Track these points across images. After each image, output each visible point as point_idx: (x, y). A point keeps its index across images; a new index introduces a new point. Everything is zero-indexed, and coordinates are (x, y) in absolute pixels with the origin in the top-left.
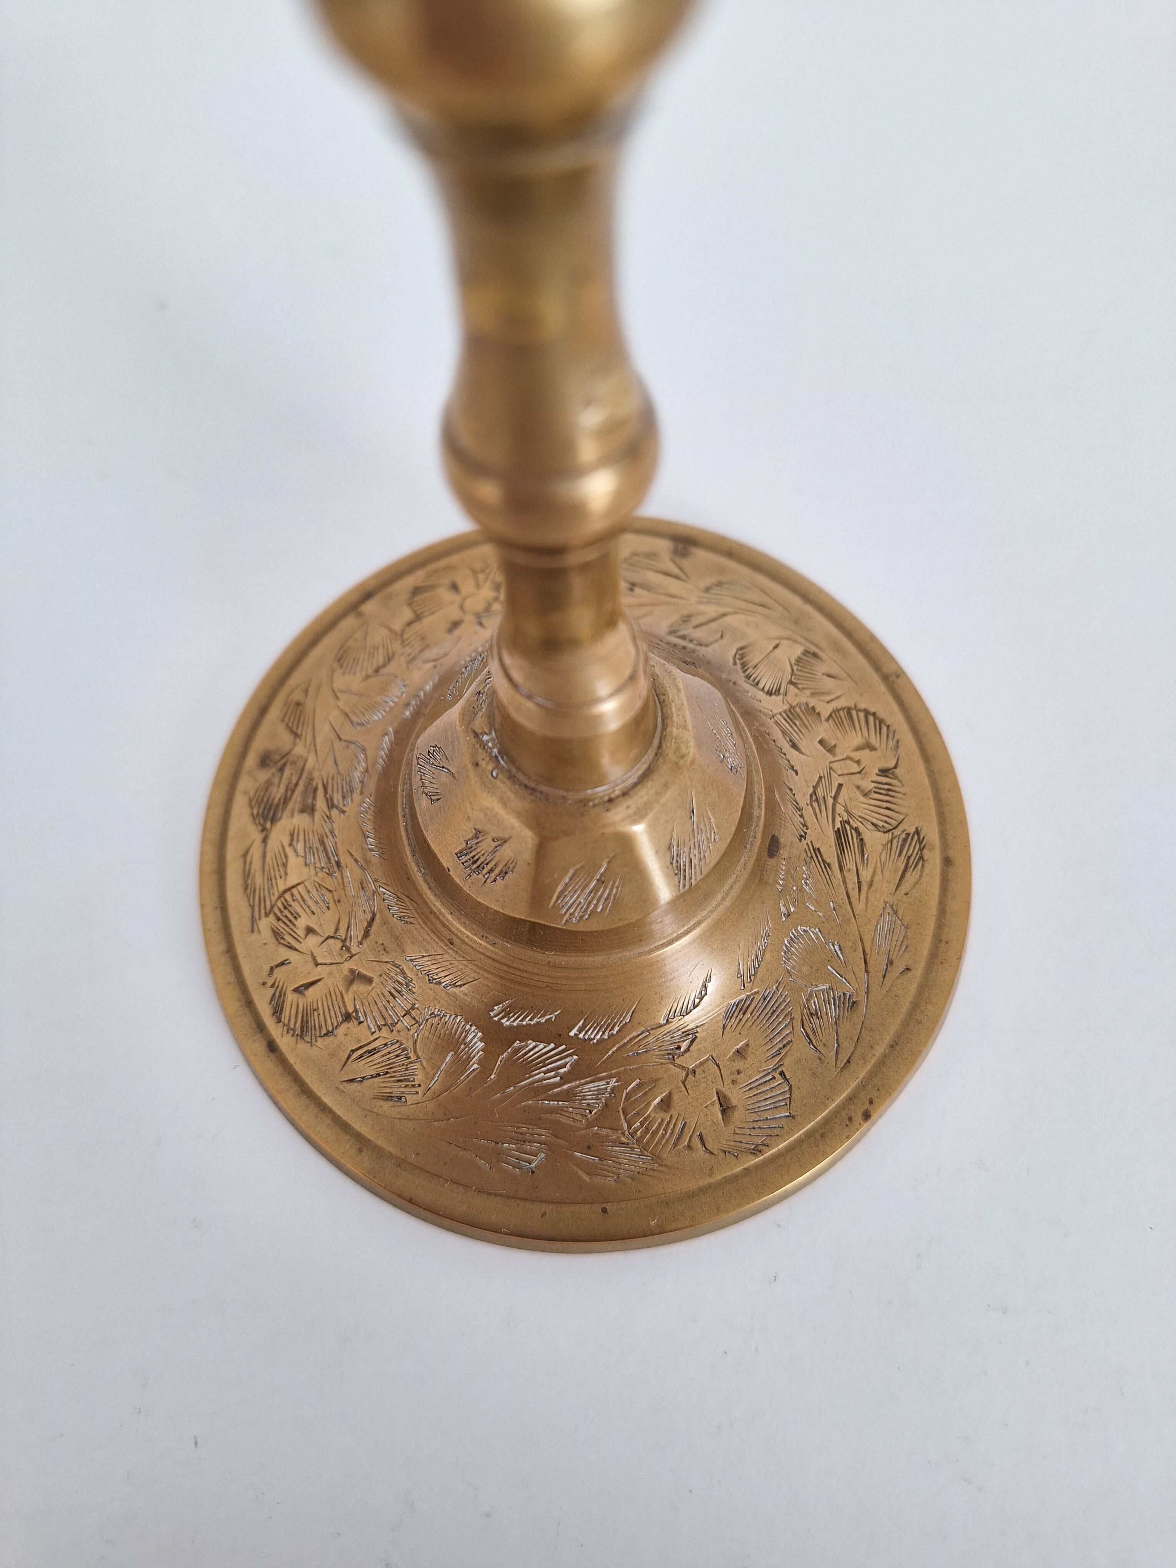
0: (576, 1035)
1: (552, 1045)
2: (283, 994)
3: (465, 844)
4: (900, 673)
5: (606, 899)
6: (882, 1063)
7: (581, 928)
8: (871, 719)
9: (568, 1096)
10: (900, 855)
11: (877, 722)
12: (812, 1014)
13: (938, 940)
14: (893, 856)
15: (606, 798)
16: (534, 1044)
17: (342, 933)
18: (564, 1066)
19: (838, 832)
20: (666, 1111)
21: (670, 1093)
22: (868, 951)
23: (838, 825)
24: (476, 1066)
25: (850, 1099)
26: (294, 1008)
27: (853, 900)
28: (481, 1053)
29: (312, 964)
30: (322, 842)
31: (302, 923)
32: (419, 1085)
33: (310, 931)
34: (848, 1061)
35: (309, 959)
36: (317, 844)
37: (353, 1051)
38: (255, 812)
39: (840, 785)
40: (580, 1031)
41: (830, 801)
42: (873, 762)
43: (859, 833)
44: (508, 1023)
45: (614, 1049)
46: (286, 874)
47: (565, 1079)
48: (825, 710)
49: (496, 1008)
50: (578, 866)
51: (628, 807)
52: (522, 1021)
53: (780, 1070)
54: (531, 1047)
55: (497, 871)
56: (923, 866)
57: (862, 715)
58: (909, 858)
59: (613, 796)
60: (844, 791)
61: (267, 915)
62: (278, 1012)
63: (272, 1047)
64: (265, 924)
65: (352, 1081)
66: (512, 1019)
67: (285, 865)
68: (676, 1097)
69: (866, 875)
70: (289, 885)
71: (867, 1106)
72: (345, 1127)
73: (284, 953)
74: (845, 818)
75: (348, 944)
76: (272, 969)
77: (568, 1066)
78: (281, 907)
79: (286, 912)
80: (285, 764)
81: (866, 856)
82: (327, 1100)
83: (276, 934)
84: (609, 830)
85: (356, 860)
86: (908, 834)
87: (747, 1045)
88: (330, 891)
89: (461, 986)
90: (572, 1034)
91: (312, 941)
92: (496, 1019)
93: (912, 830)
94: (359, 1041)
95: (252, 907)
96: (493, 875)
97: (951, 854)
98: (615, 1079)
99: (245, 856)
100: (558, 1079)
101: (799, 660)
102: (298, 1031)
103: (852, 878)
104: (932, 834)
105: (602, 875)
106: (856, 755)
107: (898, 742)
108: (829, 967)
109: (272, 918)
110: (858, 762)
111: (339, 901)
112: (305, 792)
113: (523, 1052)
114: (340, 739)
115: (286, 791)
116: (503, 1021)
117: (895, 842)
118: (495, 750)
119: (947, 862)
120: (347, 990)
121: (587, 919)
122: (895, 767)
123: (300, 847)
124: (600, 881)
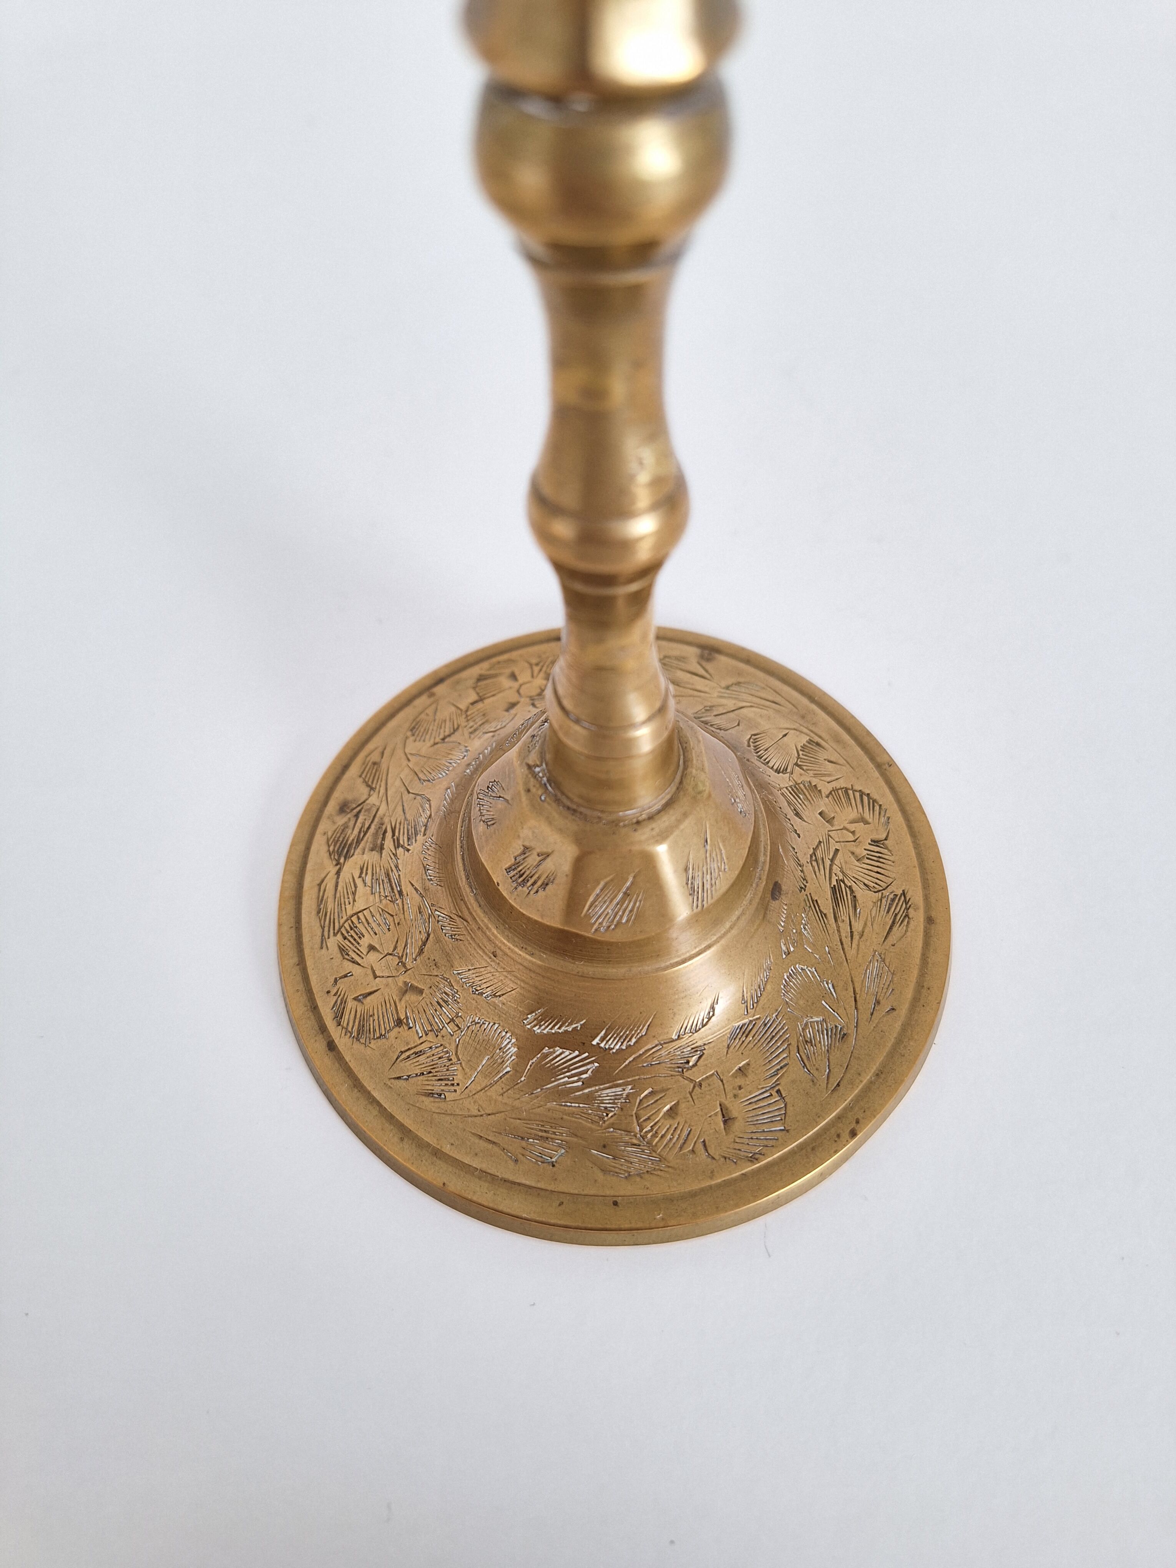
0: (598, 1044)
1: (577, 1053)
2: (344, 1002)
3: (513, 860)
4: (891, 763)
5: (631, 911)
6: (867, 1089)
7: (607, 938)
8: (865, 798)
9: (589, 1099)
10: (888, 912)
11: (871, 801)
12: (807, 1042)
13: (920, 986)
14: (882, 912)
15: (635, 820)
16: (561, 1051)
17: (400, 950)
18: (586, 1072)
19: (833, 889)
20: (673, 1118)
21: (678, 1102)
22: (858, 990)
23: (834, 883)
24: (508, 1069)
25: (839, 1118)
26: (353, 1013)
27: (845, 946)
28: (513, 1057)
29: (371, 976)
30: (388, 875)
31: (365, 942)
32: (458, 1084)
33: (371, 948)
34: (838, 1085)
35: (370, 972)
36: (383, 877)
37: (402, 1052)
38: (331, 849)
39: (837, 850)
40: (602, 1040)
41: (828, 863)
42: (866, 834)
43: (852, 891)
44: (539, 1031)
45: (631, 1059)
46: (354, 901)
47: (586, 1084)
48: (826, 789)
49: (529, 1016)
50: (608, 879)
51: (652, 829)
52: (551, 1029)
53: (777, 1088)
54: (558, 1053)
55: (539, 883)
56: (908, 922)
57: (857, 794)
58: (896, 915)
59: (640, 819)
60: (840, 854)
61: (335, 935)
62: (338, 1017)
63: (331, 1046)
64: (333, 942)
65: (399, 1078)
66: (543, 1027)
67: (354, 894)
68: (683, 1106)
69: (858, 926)
70: (356, 910)
71: (853, 1125)
72: (390, 1118)
73: (348, 966)
74: (841, 878)
75: (404, 960)
76: (336, 981)
77: (589, 1072)
78: (349, 929)
79: (352, 932)
80: (360, 811)
81: (858, 910)
82: (376, 1094)
83: (342, 950)
84: (636, 848)
85: (416, 889)
86: (896, 895)
87: (748, 1064)
88: (392, 916)
89: (500, 996)
90: (594, 1043)
91: (373, 957)
92: (529, 1027)
93: (899, 892)
94: (408, 1044)
95: (323, 928)
96: (536, 887)
97: (933, 914)
98: (630, 1087)
99: (320, 885)
100: (580, 1083)
101: (804, 747)
102: (355, 1034)
103: (845, 929)
104: (916, 896)
105: (628, 889)
106: (852, 827)
107: (889, 818)
108: (823, 1002)
109: (339, 936)
110: (853, 833)
111: (399, 924)
112: (376, 834)
113: (551, 1057)
114: (409, 792)
115: (360, 832)
116: (535, 1029)
117: (884, 901)
118: (545, 779)
119: (930, 920)
120: (400, 1000)
121: (613, 929)
122: (886, 839)
123: (368, 879)
124: (626, 894)
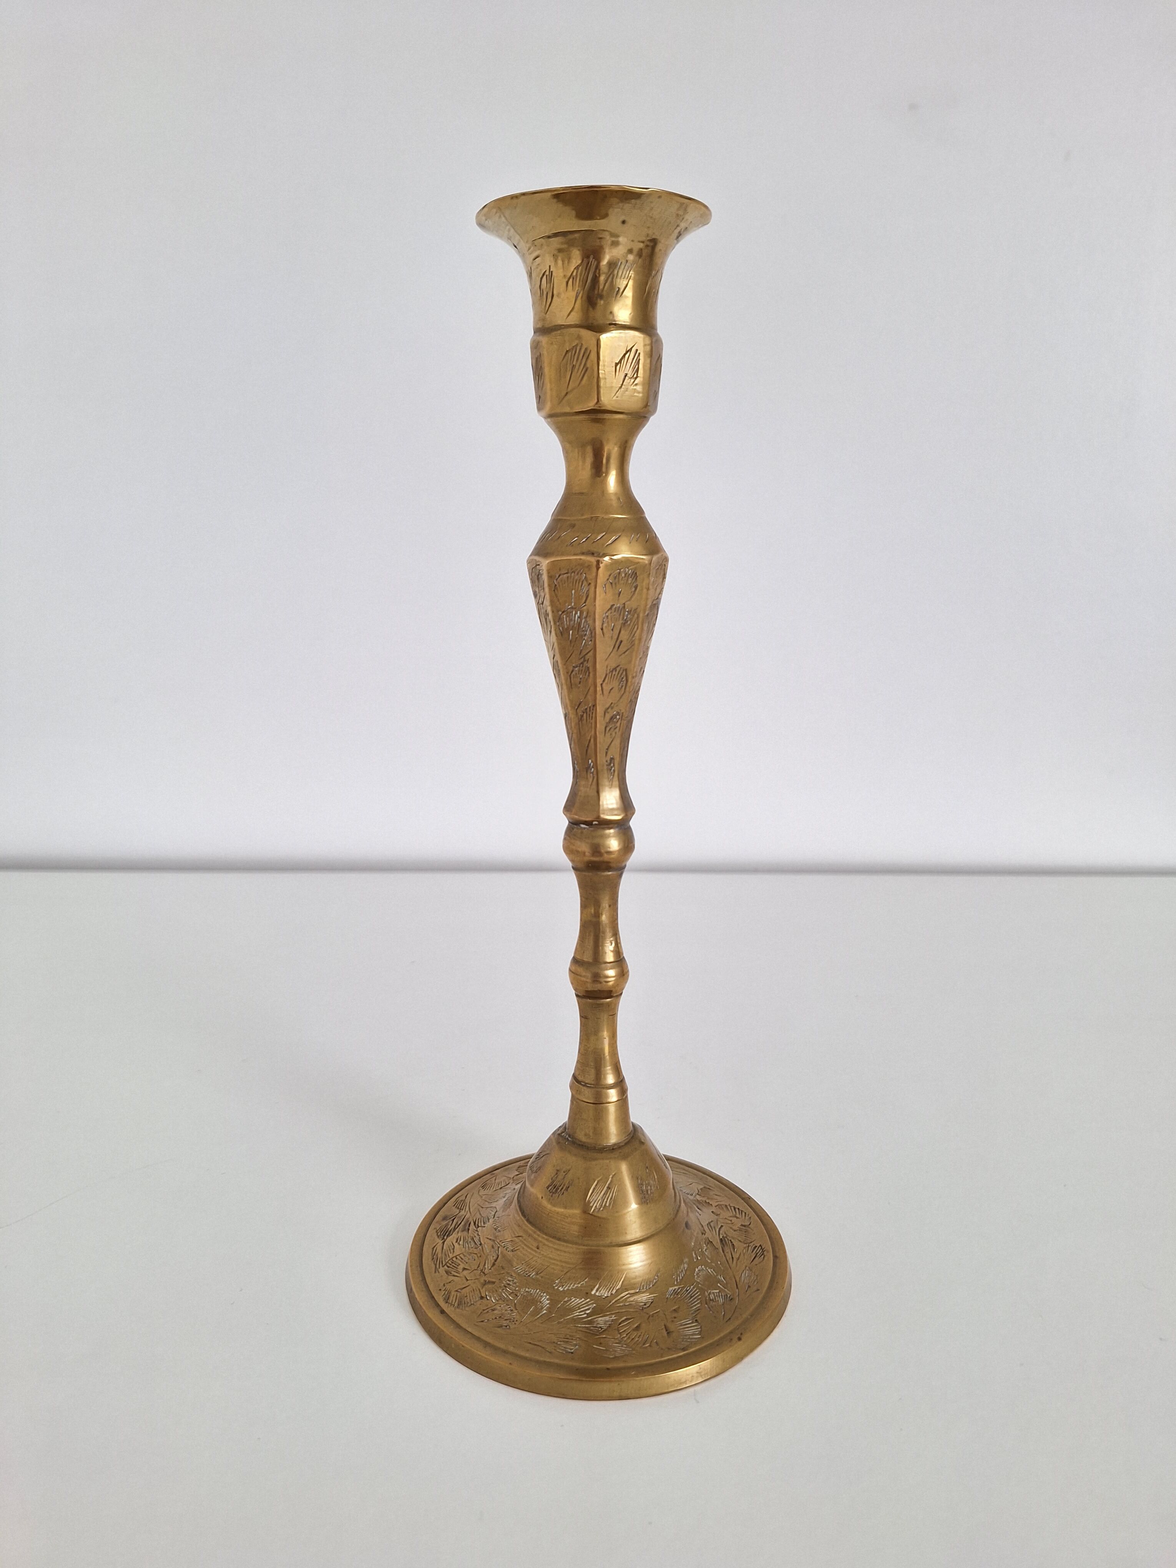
0: (595, 1293)
1: (583, 1299)
2: (449, 1293)
3: (551, 1180)
4: (750, 1198)
5: (611, 1198)
6: (746, 1321)
7: (599, 1215)
8: (737, 1210)
9: (590, 1322)
10: (752, 1252)
11: (740, 1212)
12: (711, 1300)
13: (772, 1281)
14: (749, 1251)
15: (611, 1148)
16: (574, 1299)
17: (481, 1267)
18: (588, 1309)
19: (721, 1240)
20: (638, 1331)
21: (640, 1325)
22: (738, 1281)
23: (721, 1237)
24: (545, 1311)
25: (731, 1332)
26: (455, 1297)
27: (729, 1262)
28: (548, 1305)
29: (465, 1281)
30: (473, 1239)
31: (462, 1266)
32: (517, 1321)
33: (464, 1269)
34: (730, 1319)
35: (464, 1279)
36: (470, 1240)
37: (484, 1310)
38: (439, 1234)
39: (722, 1226)
40: (597, 1291)
41: (717, 1230)
42: (738, 1223)
43: (731, 1242)
44: (562, 1290)
45: (614, 1301)
46: (454, 1251)
47: (589, 1315)
48: (714, 1204)
49: (557, 1281)
50: (600, 1178)
51: (620, 1153)
52: (569, 1287)
53: (696, 1319)
54: (573, 1300)
55: (565, 1188)
56: (764, 1257)
57: (733, 1208)
58: (757, 1254)
59: (614, 1148)
60: (723, 1228)
61: (443, 1266)
62: (447, 1301)
63: (443, 1312)
64: (442, 1270)
65: (482, 1321)
66: (564, 1287)
67: (453, 1249)
68: (643, 1325)
69: (736, 1256)
70: (454, 1255)
71: (739, 1335)
72: (478, 1339)
73: (451, 1278)
74: (725, 1236)
75: (483, 1271)
76: (444, 1285)
77: (591, 1309)
78: (451, 1263)
79: (453, 1264)
80: (454, 1219)
81: (736, 1250)
82: (470, 1330)
83: (447, 1272)
85: (490, 1239)
86: (756, 1246)
87: (679, 1308)
88: (476, 1254)
89: (540, 1273)
90: (593, 1293)
91: (465, 1272)
92: (556, 1288)
93: (758, 1245)
94: (487, 1306)
95: (436, 1265)
96: (562, 1191)
97: (778, 1255)
98: (613, 1316)
99: (433, 1248)
100: (585, 1315)
101: (701, 1189)
102: (456, 1305)
103: (729, 1256)
104: (768, 1246)
105: (609, 1184)
106: (730, 1219)
107: (750, 1218)
108: (719, 1285)
109: (446, 1267)
110: (731, 1221)
111: (480, 1256)
112: (465, 1225)
113: (569, 1303)
114: (482, 1208)
115: (455, 1225)
116: (560, 1288)
117: (750, 1248)
118: (567, 1136)
119: (775, 1257)
120: (482, 1288)
121: (602, 1210)
122: (750, 1224)
123: (461, 1243)
124: (609, 1188)
